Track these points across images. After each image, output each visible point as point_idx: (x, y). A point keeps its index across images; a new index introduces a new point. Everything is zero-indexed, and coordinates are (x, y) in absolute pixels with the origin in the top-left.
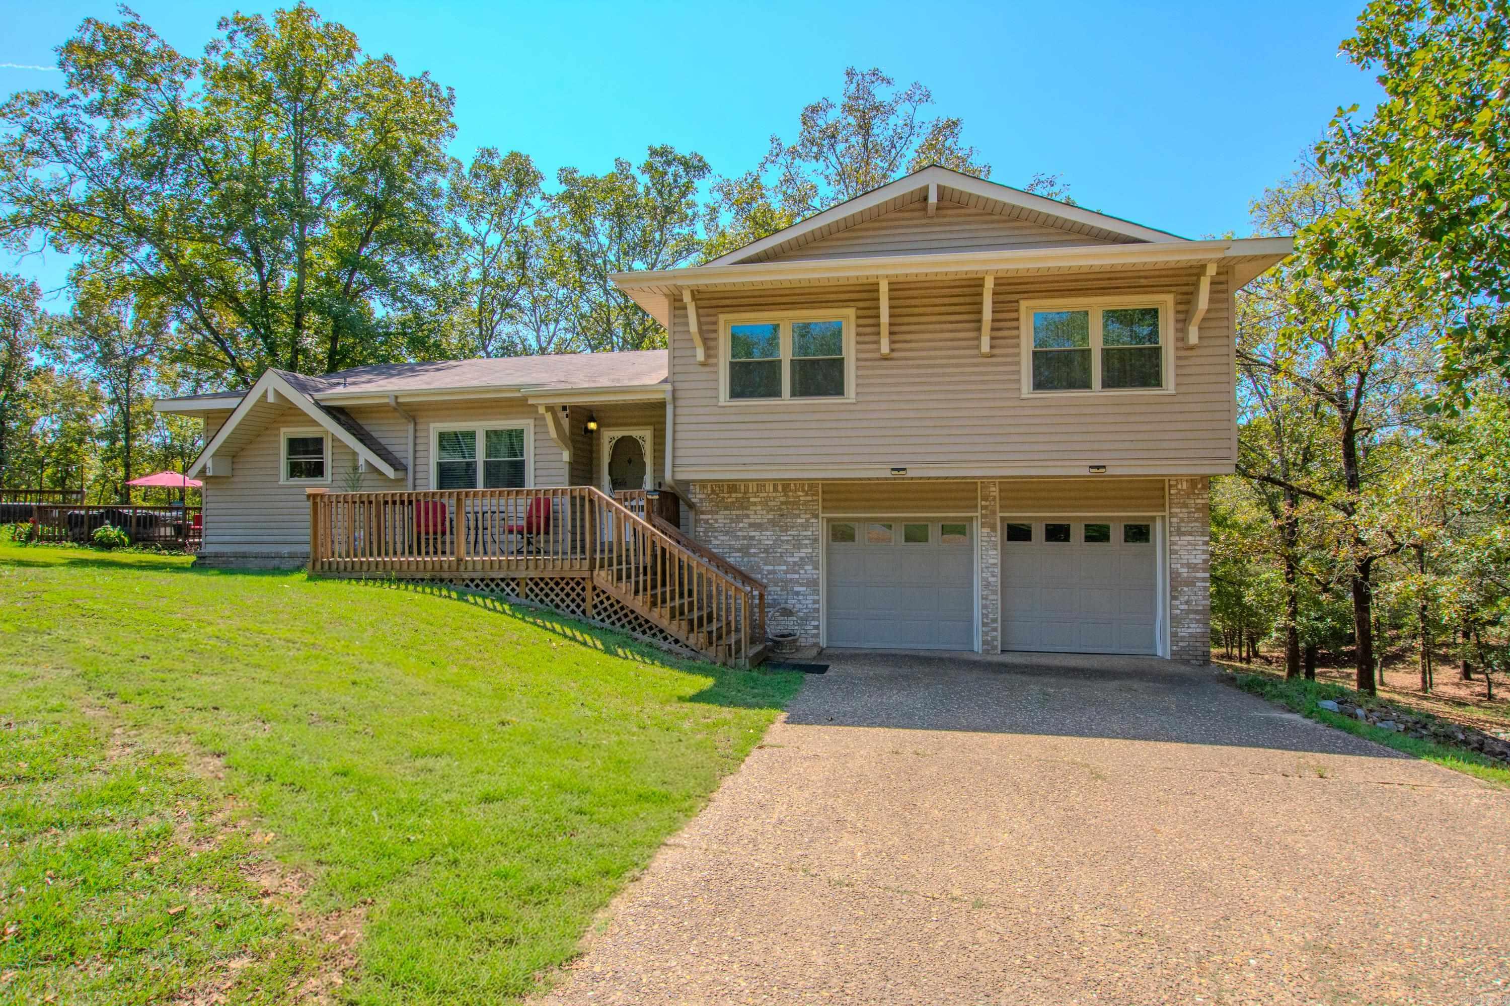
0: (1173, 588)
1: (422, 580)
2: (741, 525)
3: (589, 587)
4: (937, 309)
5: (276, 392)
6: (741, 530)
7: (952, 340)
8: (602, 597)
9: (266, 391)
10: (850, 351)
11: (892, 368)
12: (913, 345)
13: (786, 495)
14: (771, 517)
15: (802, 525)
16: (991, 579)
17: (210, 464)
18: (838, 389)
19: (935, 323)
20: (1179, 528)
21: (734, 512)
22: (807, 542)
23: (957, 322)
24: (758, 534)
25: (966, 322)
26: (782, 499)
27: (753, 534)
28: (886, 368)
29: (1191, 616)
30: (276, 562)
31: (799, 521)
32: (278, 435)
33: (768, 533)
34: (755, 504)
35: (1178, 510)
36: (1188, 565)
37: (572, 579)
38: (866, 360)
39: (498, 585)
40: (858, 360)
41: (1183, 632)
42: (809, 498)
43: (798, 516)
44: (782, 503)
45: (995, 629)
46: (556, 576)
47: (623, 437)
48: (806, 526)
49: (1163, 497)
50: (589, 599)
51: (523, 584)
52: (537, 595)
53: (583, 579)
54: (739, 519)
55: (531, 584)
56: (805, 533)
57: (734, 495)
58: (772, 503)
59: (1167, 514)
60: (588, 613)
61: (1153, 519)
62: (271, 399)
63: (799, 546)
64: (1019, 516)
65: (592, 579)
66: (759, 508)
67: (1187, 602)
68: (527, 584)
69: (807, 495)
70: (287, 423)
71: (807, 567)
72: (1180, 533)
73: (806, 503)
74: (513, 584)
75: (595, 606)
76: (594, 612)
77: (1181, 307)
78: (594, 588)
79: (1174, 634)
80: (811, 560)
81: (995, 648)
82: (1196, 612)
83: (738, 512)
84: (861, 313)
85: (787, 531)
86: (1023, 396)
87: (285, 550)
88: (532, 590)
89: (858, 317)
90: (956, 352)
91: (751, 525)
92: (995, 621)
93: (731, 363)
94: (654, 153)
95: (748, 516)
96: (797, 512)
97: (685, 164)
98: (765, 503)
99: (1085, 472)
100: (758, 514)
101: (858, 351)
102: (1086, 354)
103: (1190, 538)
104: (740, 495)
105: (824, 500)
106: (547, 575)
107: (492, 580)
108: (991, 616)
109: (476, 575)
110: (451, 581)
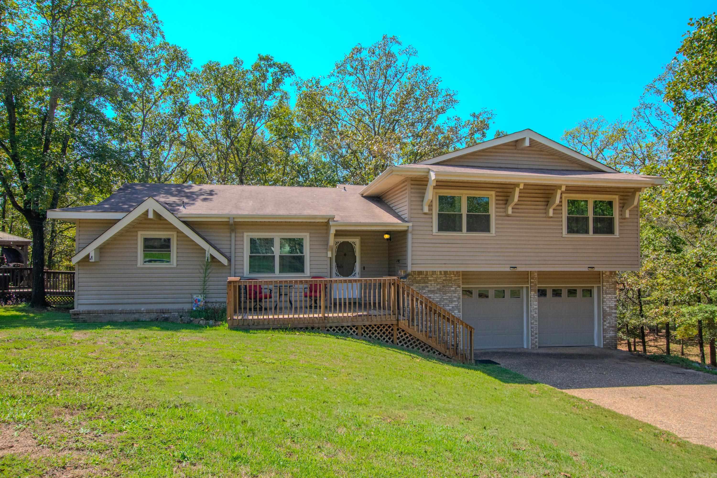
0: (604, 317)
1: (301, 328)
2: (424, 291)
3: (395, 328)
4: (528, 195)
5: (155, 212)
6: (424, 293)
7: (535, 209)
8: (402, 333)
9: (147, 211)
10: (493, 211)
11: (510, 220)
12: (520, 211)
13: (446, 276)
14: (439, 287)
15: (453, 291)
16: (535, 315)
17: (92, 254)
18: (487, 229)
19: (528, 201)
20: (606, 291)
21: (421, 285)
22: (455, 299)
23: (538, 201)
24: (432, 295)
25: (540, 201)
26: (444, 278)
27: (430, 295)
28: (508, 220)
29: (611, 329)
30: (137, 316)
31: (452, 289)
32: (137, 236)
33: (437, 295)
34: (431, 281)
35: (605, 284)
36: (609, 307)
37: (387, 325)
38: (500, 216)
39: (345, 329)
40: (496, 216)
41: (608, 336)
42: (456, 278)
43: (452, 287)
44: (444, 280)
45: (536, 338)
46: (378, 324)
47: (343, 242)
48: (455, 292)
49: (600, 278)
50: (395, 335)
51: (360, 328)
52: (367, 334)
53: (392, 325)
54: (423, 288)
55: (364, 328)
56: (455, 295)
57: (421, 276)
58: (439, 280)
59: (601, 285)
60: (395, 342)
61: (593, 287)
62: (151, 215)
63: (452, 302)
64: (543, 286)
65: (397, 325)
66: (433, 282)
67: (609, 323)
68: (362, 328)
69: (455, 276)
70: (144, 229)
71: (455, 312)
72: (606, 294)
73: (455, 280)
74: (354, 329)
75: (398, 338)
76: (398, 341)
77: (622, 201)
78: (398, 330)
79: (604, 337)
80: (457, 307)
81: (536, 346)
82: (612, 327)
83: (423, 285)
84: (498, 194)
85: (446, 294)
86: (564, 236)
87: (143, 308)
88: (365, 331)
89: (497, 196)
90: (536, 215)
91: (430, 291)
92: (536, 334)
93: (438, 214)
94: (261, 58)
95: (427, 287)
96: (450, 284)
97: (280, 67)
98: (435, 280)
99: (586, 269)
100: (433, 286)
101: (496, 212)
102: (587, 219)
103: (610, 295)
104: (424, 276)
105: (463, 279)
106: (373, 324)
107: (342, 327)
108: (535, 332)
109: (334, 325)
110: (319, 328)
